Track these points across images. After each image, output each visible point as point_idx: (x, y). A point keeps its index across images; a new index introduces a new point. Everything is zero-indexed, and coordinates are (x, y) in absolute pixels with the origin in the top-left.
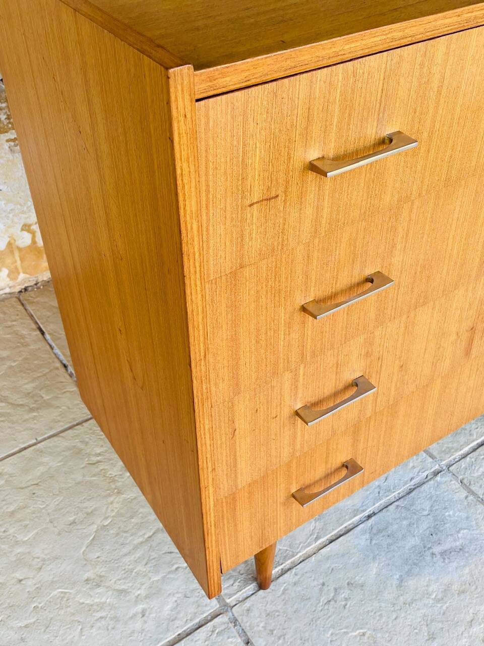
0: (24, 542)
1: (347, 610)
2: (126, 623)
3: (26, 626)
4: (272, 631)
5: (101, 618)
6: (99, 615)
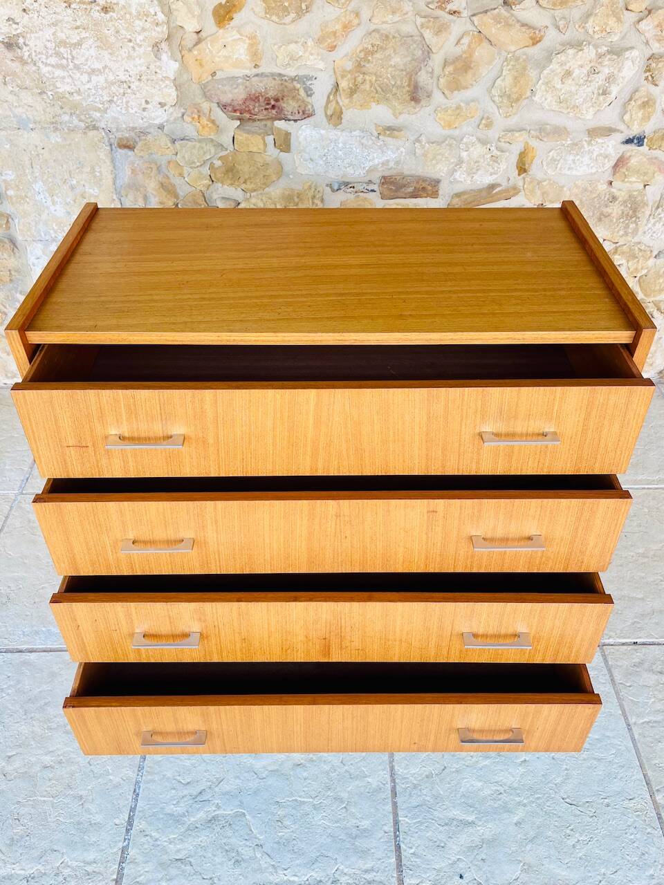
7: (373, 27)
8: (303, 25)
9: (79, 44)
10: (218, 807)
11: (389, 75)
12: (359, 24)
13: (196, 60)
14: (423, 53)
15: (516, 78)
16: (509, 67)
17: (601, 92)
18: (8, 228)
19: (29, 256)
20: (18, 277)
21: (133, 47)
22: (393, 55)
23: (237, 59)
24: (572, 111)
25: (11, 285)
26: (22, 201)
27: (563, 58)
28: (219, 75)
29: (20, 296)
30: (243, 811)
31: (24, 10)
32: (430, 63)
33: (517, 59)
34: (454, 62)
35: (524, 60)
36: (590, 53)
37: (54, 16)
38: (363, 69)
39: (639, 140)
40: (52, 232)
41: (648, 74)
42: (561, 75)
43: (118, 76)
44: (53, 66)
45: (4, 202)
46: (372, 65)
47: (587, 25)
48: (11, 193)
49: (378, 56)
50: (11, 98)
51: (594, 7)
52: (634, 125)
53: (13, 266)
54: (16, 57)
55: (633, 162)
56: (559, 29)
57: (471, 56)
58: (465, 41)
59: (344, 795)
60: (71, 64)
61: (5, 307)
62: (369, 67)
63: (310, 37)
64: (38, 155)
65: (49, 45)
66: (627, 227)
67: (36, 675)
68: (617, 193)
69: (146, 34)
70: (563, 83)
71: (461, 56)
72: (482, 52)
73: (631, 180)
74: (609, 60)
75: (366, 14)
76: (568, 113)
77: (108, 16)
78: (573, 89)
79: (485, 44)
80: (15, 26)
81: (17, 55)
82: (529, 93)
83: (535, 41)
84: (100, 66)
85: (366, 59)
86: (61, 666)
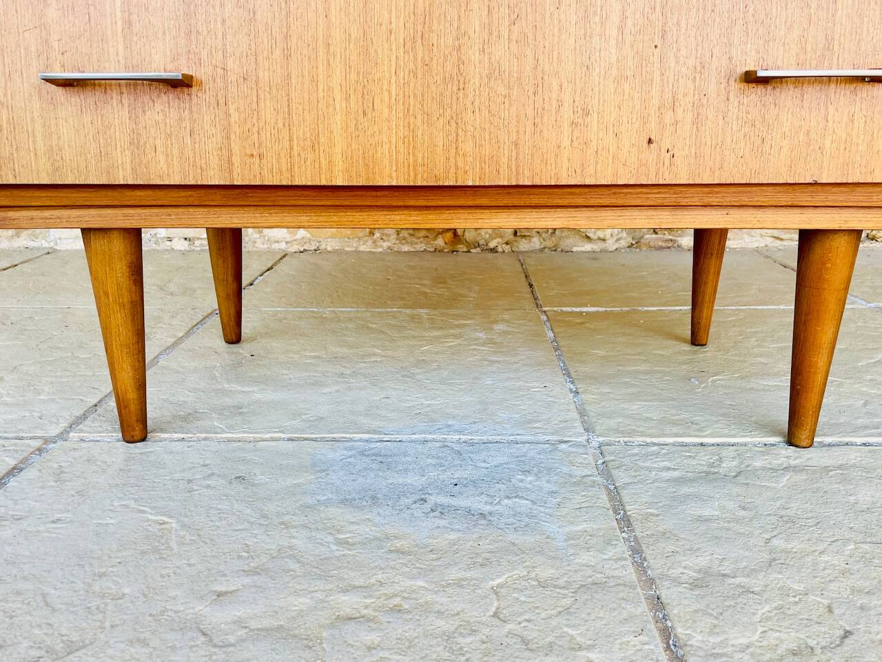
1: (188, 495)
4: (62, 473)
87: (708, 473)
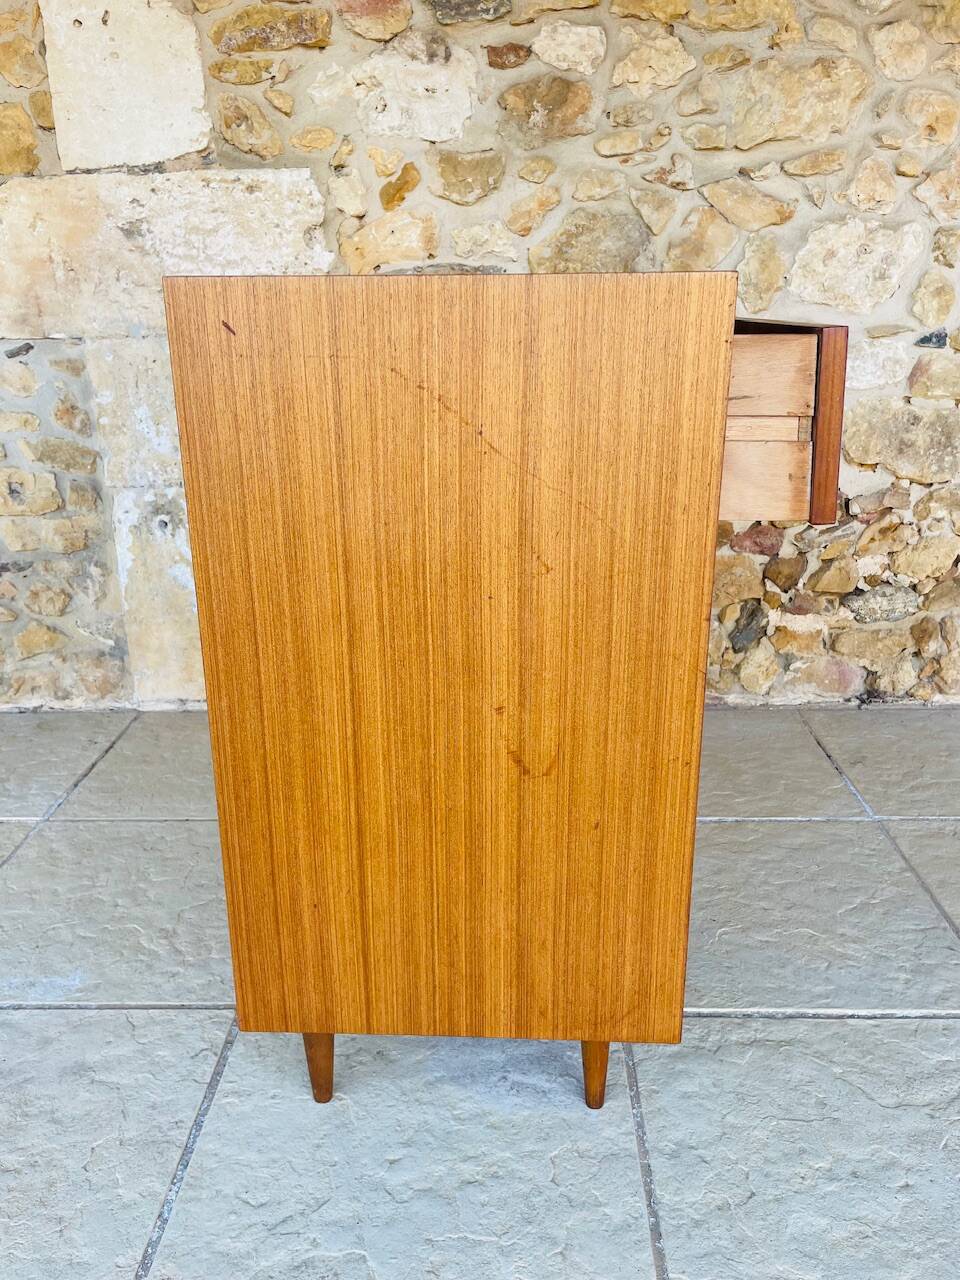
0: (150, 881)
1: (350, 1071)
2: (153, 974)
3: (84, 938)
4: (260, 1046)
5: (141, 960)
6: (142, 957)
7: (577, 205)
8: (489, 206)
9: (215, 230)
10: (315, 1243)
11: (598, 263)
12: (559, 202)
13: (357, 249)
14: (641, 234)
15: (763, 262)
16: (753, 248)
17: (877, 275)
18: (94, 470)
19: (115, 508)
20: (95, 541)
21: (281, 234)
22: (603, 237)
23: (407, 247)
24: (842, 302)
25: (85, 554)
26: (117, 432)
27: (822, 235)
28: (384, 269)
29: (96, 569)
30: (363, 1253)
31: (153, 190)
32: (651, 247)
33: (762, 238)
34: (680, 245)
35: (771, 239)
36: (856, 227)
37: (188, 196)
38: (566, 256)
39: (938, 339)
40: (150, 473)
41: (938, 253)
42: (821, 257)
43: (258, 268)
44: (180, 257)
45: (94, 434)
46: (577, 250)
47: (848, 192)
48: (104, 421)
49: (583, 238)
50: (124, 298)
51: (855, 171)
52: (928, 318)
53: (92, 525)
54: (137, 247)
55: (936, 368)
56: (813, 202)
57: (702, 236)
58: (694, 218)
59: (562, 1234)
60: (202, 254)
61: (71, 586)
62: (573, 253)
63: (498, 219)
64: (147, 370)
65: (178, 231)
66: (941, 460)
67: (18, 1041)
68: (919, 412)
69: (297, 217)
70: (825, 265)
71: (690, 238)
72: (715, 231)
73: (935, 393)
74: (883, 235)
75: (567, 191)
76: (837, 305)
77: (253, 196)
78: (840, 272)
79: (720, 220)
80: (140, 209)
81: (136, 244)
82: (781, 283)
83: (785, 218)
84: (238, 258)
85: (569, 244)
86: (63, 1029)
87: (698, 1048)
